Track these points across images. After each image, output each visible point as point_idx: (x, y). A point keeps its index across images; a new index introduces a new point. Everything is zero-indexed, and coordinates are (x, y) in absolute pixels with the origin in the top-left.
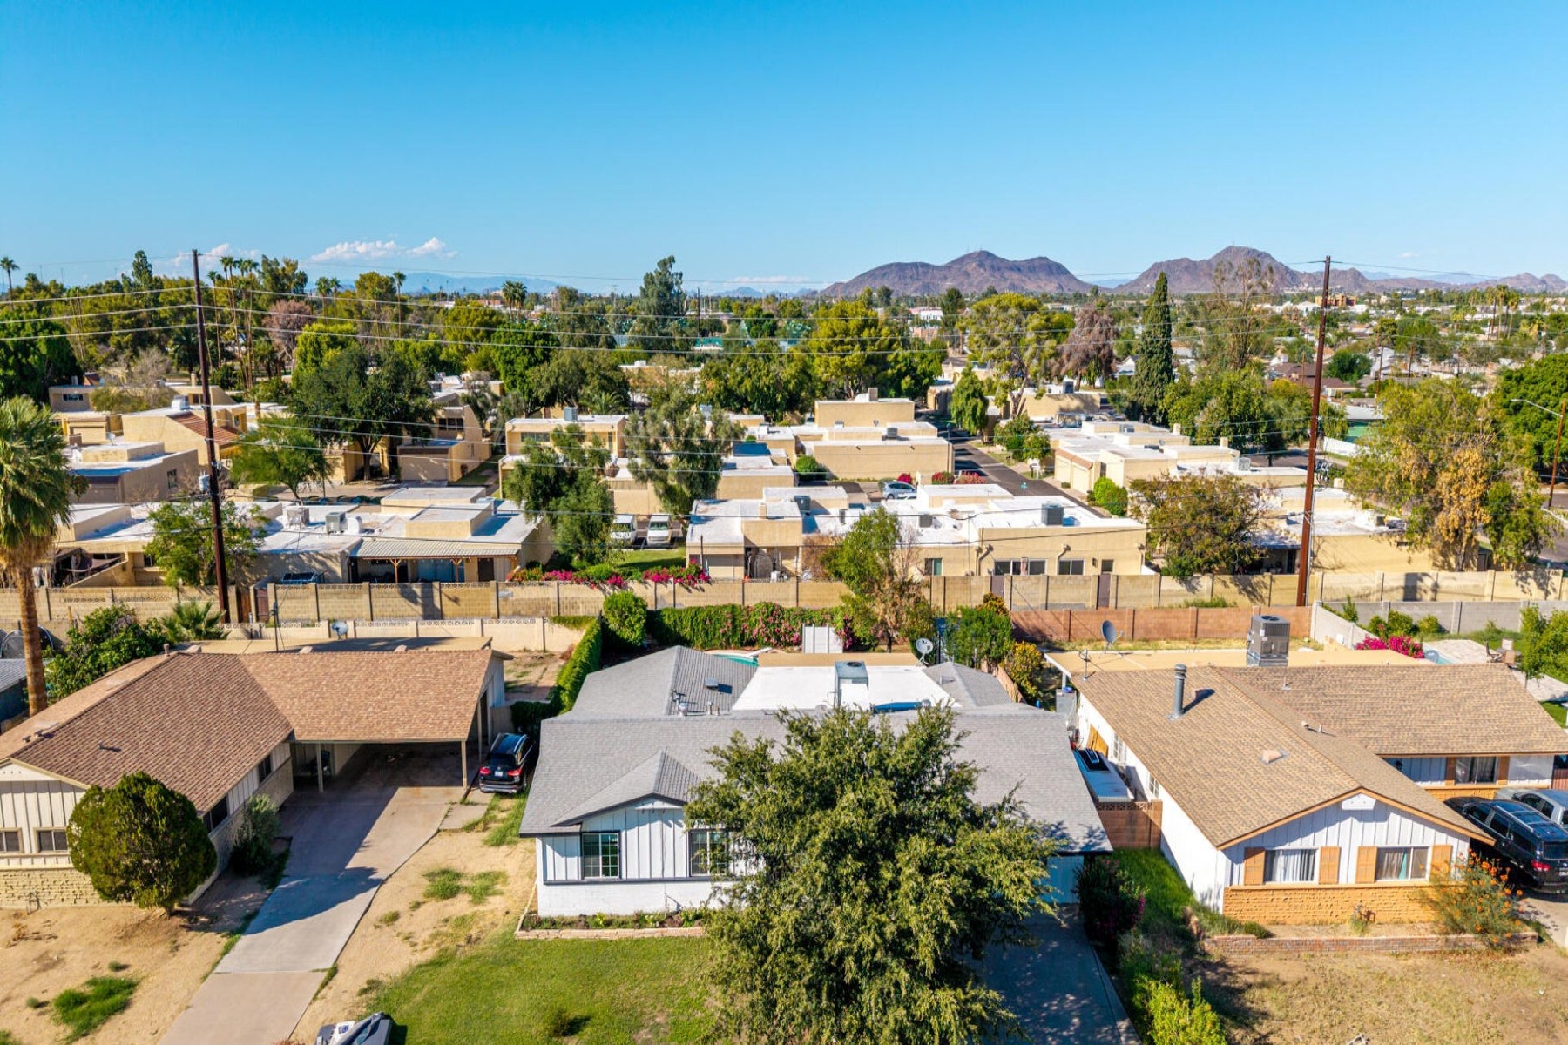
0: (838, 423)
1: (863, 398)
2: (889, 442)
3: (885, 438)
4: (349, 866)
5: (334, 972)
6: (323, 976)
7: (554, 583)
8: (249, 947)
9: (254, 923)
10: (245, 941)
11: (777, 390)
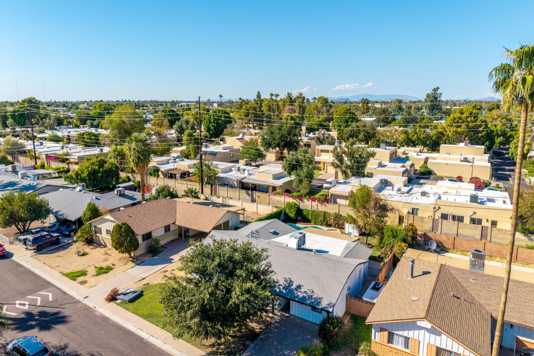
0: (447, 154)
1: (462, 145)
2: (462, 163)
3: (461, 161)
4: (170, 257)
5: (144, 279)
6: (141, 279)
7: (283, 196)
8: (136, 268)
9: (142, 264)
10: (138, 266)
11: (427, 139)
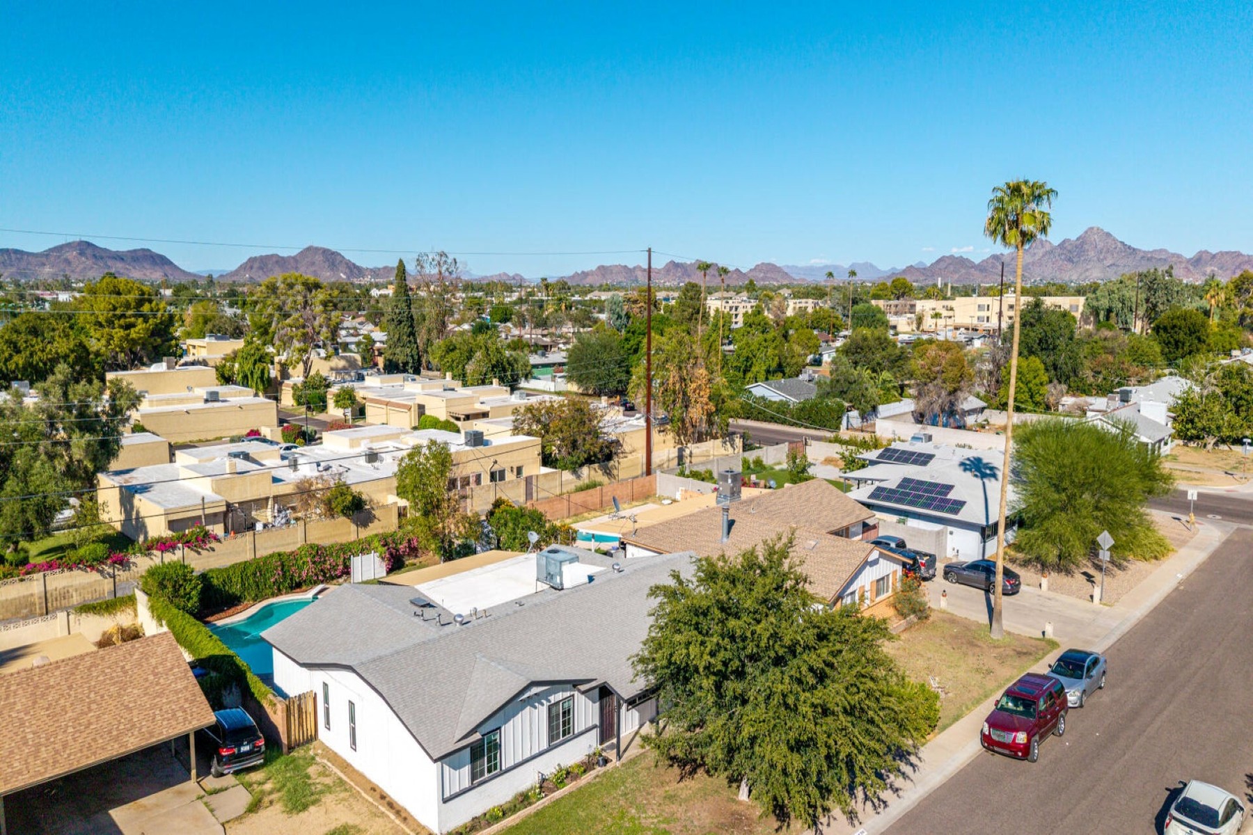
1: (159, 367)
2: (210, 405)
3: (206, 401)
